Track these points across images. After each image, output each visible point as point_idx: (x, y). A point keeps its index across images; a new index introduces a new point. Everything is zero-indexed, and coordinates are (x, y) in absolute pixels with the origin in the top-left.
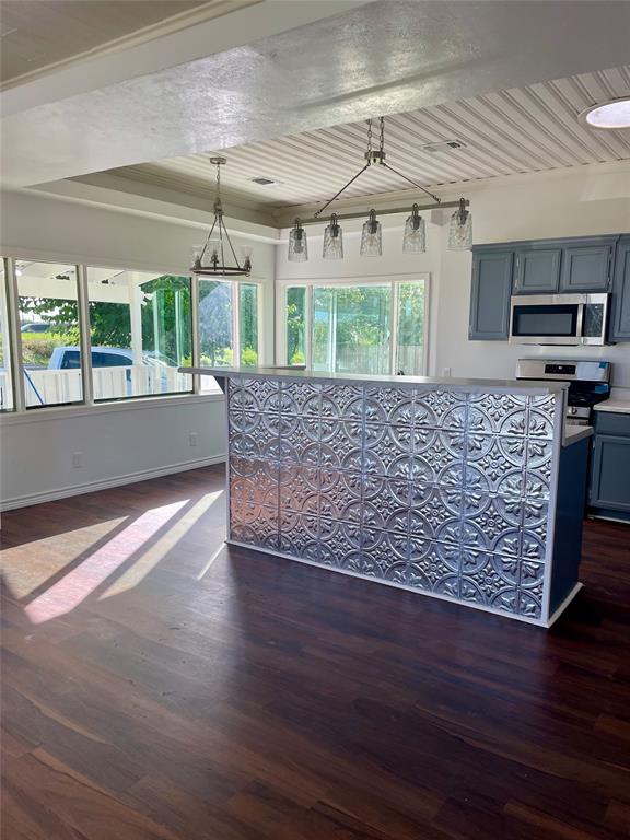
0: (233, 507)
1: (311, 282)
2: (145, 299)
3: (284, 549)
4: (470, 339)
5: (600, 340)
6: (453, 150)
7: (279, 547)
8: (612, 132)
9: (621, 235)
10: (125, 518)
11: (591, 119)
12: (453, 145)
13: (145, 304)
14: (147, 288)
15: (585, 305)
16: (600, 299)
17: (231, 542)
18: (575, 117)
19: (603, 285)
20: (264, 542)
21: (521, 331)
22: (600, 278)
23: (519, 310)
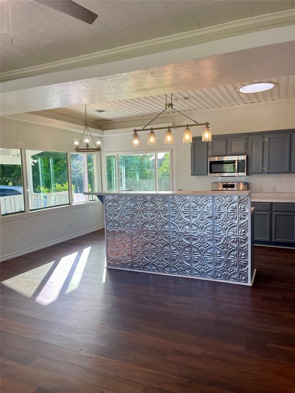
0: (109, 251)
1: (118, 153)
2: (33, 163)
3: (134, 268)
4: (192, 175)
5: (244, 174)
6: (186, 100)
7: (132, 267)
8: (247, 94)
9: (249, 133)
10: (54, 262)
11: (242, 90)
12: (186, 98)
13: (33, 165)
14: (34, 157)
15: (238, 161)
16: (243, 158)
17: (109, 267)
18: (235, 90)
19: (244, 152)
20: (125, 265)
21: (213, 171)
22: (242, 150)
23: (211, 163)
